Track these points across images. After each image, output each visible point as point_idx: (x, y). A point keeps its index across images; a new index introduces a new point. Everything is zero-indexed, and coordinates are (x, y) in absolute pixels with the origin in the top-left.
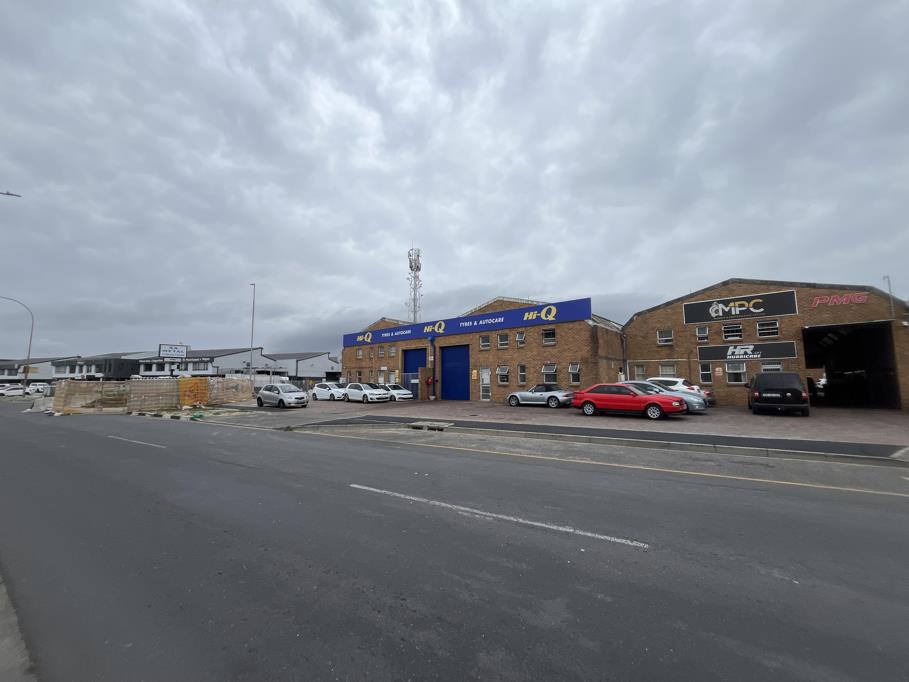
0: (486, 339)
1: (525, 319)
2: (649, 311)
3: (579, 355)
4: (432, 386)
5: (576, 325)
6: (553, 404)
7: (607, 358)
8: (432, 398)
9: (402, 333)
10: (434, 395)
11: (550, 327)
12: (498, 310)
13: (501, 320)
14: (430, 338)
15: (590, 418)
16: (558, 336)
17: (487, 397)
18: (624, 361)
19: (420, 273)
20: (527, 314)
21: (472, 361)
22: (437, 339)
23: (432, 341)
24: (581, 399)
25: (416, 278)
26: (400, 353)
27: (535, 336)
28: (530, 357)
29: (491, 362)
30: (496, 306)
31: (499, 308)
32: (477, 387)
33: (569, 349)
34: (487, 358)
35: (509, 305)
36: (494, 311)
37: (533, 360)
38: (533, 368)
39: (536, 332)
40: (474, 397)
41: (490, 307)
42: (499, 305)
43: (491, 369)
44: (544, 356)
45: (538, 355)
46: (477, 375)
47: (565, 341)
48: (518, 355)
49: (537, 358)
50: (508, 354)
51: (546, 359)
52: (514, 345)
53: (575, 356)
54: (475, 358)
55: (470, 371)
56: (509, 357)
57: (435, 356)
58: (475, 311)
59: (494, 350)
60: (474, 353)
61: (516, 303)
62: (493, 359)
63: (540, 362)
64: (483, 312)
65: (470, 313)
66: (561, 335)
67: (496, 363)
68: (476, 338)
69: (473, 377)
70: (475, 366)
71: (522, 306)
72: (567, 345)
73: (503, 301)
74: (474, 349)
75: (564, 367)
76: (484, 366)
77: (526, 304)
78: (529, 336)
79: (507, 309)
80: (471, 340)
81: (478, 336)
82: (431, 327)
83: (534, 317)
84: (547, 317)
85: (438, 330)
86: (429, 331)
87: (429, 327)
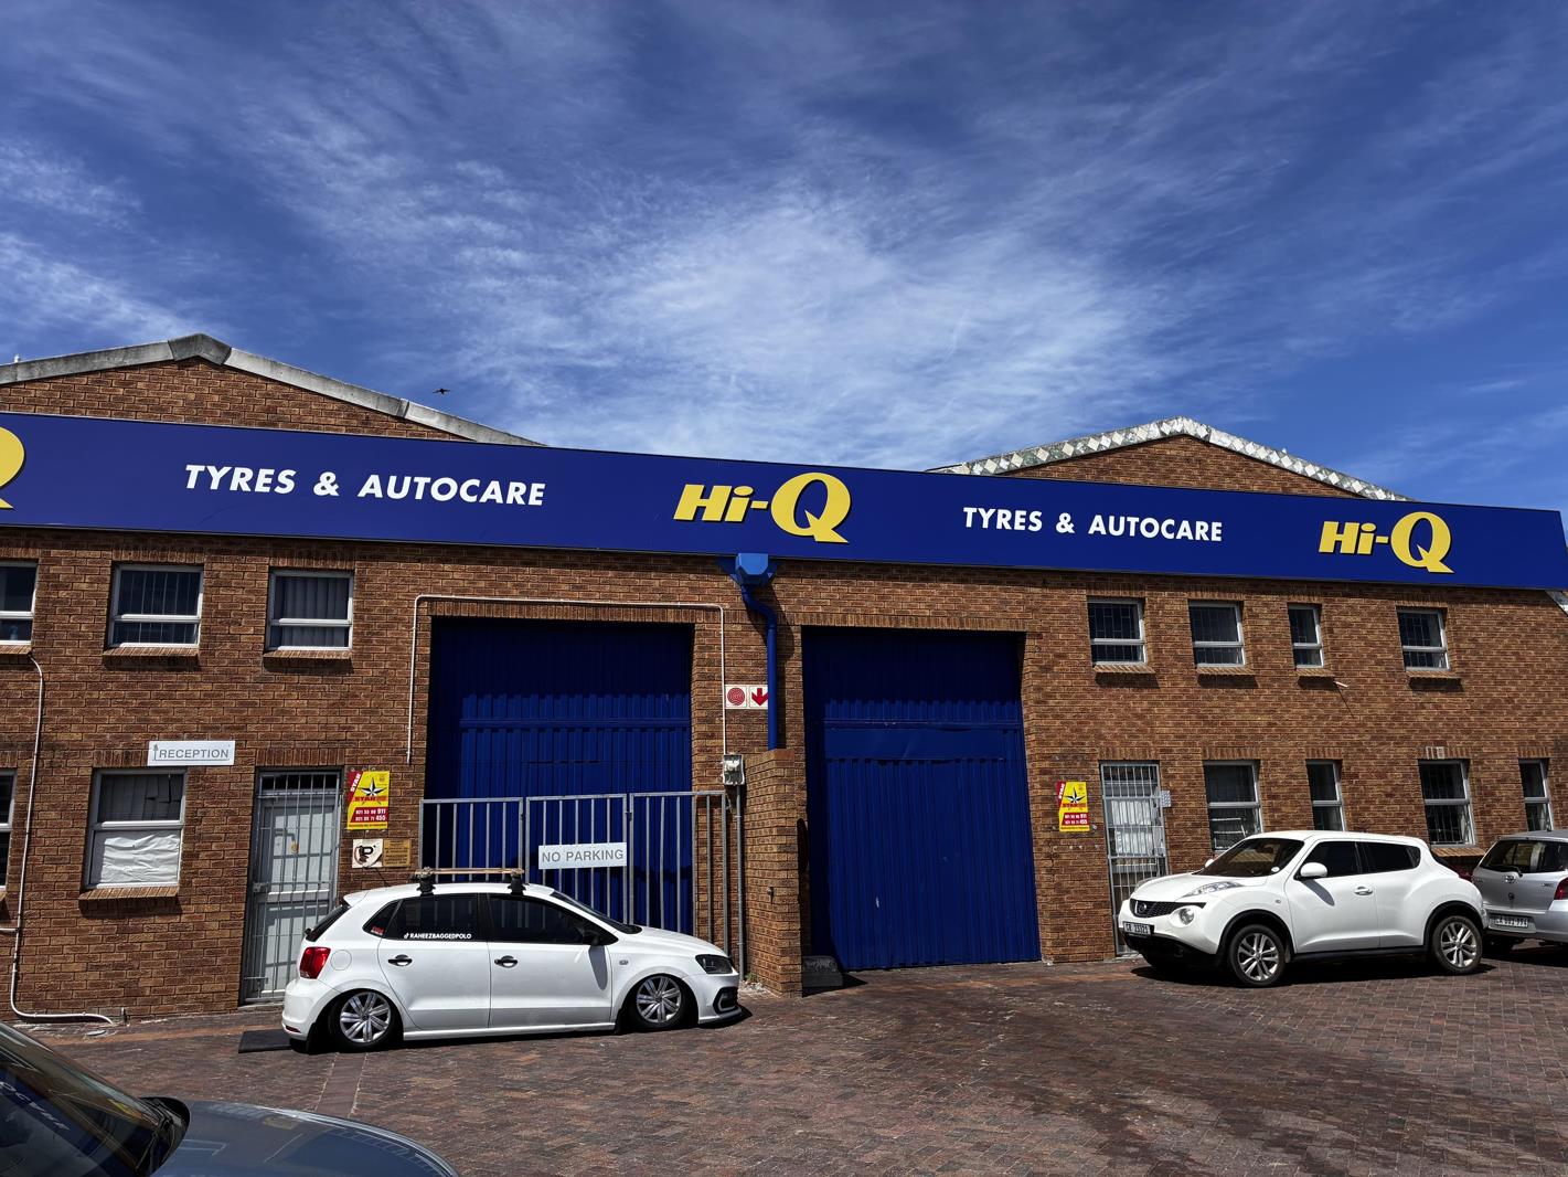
1: (1326, 546)
3: (1546, 729)
5: (1522, 609)
9: (447, 489)
11: (1430, 600)
12: (1184, 482)
13: (1208, 531)
16: (1462, 644)
20: (1330, 528)
22: (790, 580)
26: (413, 639)
27: (1371, 632)
28: (1362, 725)
29: (1165, 737)
30: (1171, 458)
31: (1188, 473)
32: (1095, 877)
33: (1510, 700)
34: (1140, 717)
35: (1237, 470)
36: (1164, 483)
37: (1373, 738)
38: (1381, 776)
39: (1372, 614)
40: (1076, 935)
41: (1141, 457)
42: (1188, 460)
43: (1173, 776)
44: (1418, 725)
45: (1394, 718)
46: (1085, 810)
47: (1489, 664)
48: (1306, 711)
49: (1390, 731)
50: (1254, 704)
51: (1427, 738)
52: (1275, 661)
53: (1533, 731)
54: (1069, 716)
55: (1036, 790)
56: (1262, 719)
57: (777, 680)
58: (1052, 459)
59: (1175, 676)
60: (1056, 683)
61: (1269, 464)
62: (1178, 725)
63: (1405, 750)
64: (1101, 472)
65: (1017, 462)
66: (1474, 640)
67: (1191, 744)
68: (1064, 604)
69: (1064, 819)
70: (1075, 758)
71: (1297, 486)
72: (1502, 683)
73: (1205, 442)
74: (1057, 664)
75: (1500, 775)
76: (1124, 761)
77: (1314, 480)
78: (1347, 625)
79: (1227, 484)
80: (1033, 610)
81: (1079, 597)
82: (732, 495)
83: (1365, 548)
84: (1417, 557)
85: (803, 523)
86: (727, 519)
87: (720, 492)
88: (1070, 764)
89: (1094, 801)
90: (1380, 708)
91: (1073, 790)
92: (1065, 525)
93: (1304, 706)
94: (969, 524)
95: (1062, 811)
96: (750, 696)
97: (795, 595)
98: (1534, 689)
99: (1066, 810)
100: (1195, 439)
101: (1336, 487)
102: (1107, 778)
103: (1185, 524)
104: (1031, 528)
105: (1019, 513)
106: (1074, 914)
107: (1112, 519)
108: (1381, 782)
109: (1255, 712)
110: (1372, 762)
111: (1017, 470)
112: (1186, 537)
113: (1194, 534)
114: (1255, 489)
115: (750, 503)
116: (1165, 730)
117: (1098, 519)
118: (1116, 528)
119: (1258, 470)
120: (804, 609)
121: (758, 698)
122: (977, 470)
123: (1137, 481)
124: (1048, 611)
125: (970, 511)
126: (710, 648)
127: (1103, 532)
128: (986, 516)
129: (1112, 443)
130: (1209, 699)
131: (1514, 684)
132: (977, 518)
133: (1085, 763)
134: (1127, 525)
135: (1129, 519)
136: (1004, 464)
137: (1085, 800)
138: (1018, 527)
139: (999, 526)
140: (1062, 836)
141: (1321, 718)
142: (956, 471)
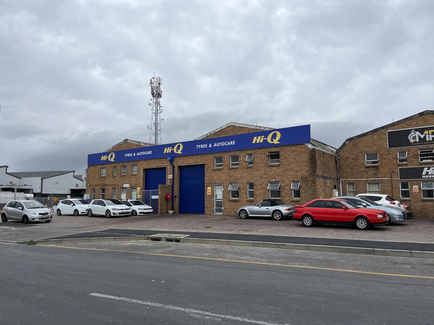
0: (219, 160)
1: (254, 142)
2: (359, 136)
3: (300, 174)
4: (170, 201)
5: (297, 148)
6: (277, 216)
7: (323, 177)
8: (171, 212)
9: (144, 153)
10: (173, 209)
11: (276, 150)
12: (230, 134)
14: (169, 158)
15: (308, 229)
16: (282, 158)
17: (221, 211)
18: (338, 179)
19: (161, 100)
20: (255, 138)
21: (206, 178)
22: (176, 160)
23: (171, 161)
24: (302, 212)
25: (157, 104)
26: (142, 172)
28: (258, 175)
30: (228, 130)
32: (211, 202)
34: (220, 176)
35: (240, 130)
36: (227, 135)
37: (260, 178)
39: (263, 154)
40: (208, 210)
42: (231, 130)
43: (224, 186)
45: (265, 174)
46: (211, 191)
48: (247, 173)
50: (238, 173)
52: (243, 165)
55: (205, 188)
56: (240, 175)
57: (174, 174)
58: (210, 135)
59: (226, 169)
62: (226, 177)
63: (266, 180)
64: (217, 135)
67: (228, 180)
69: (208, 193)
70: (210, 183)
74: (209, 169)
76: (217, 183)
81: (212, 157)
82: (170, 149)
83: (262, 141)
84: (273, 141)
85: (177, 151)
86: (168, 152)
91: (209, 188)
92: (210, 146)
94: (197, 148)
96: (171, 176)
97: (177, 162)
100: (233, 126)
101: (258, 129)
102: (215, 186)
103: (229, 142)
104: (206, 147)
105: (204, 145)
107: (217, 143)
110: (259, 183)
111: (205, 138)
114: (243, 133)
115: (172, 150)
116: (223, 178)
122: (200, 139)
123: (223, 136)
124: (208, 160)
126: (167, 170)
127: (216, 146)
129: (219, 130)
130: (231, 172)
134: (220, 144)
139: (201, 148)
141: (250, 175)
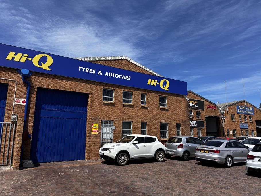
1: (149, 83)
3: (181, 119)
5: (179, 98)
11: (165, 95)
13: (128, 78)
16: (169, 103)
20: (150, 80)
21: (91, 112)
22: (35, 76)
23: (25, 76)
27: (154, 99)
28: (151, 116)
29: (115, 116)
30: (122, 64)
31: (125, 67)
32: (98, 143)
33: (176, 113)
34: (111, 112)
35: (135, 68)
36: (121, 68)
37: (153, 118)
38: (153, 125)
39: (155, 96)
40: (92, 154)
41: (117, 62)
42: (126, 64)
43: (116, 124)
44: (161, 116)
45: (157, 115)
46: (97, 129)
47: (173, 107)
49: (156, 117)
50: (133, 111)
51: (162, 119)
52: (137, 103)
53: (179, 119)
54: (96, 111)
55: (88, 125)
56: (134, 114)
57: (29, 99)
58: (99, 60)
59: (119, 104)
60: (94, 104)
61: (140, 67)
62: (118, 114)
63: (158, 121)
64: (109, 64)
65: (92, 59)
66: (171, 102)
67: (120, 118)
68: (98, 89)
69: (93, 131)
70: (96, 119)
71: (145, 72)
72: (175, 110)
73: (129, 61)
74: (95, 100)
75: (173, 126)
76: (107, 120)
77: (148, 71)
78: (151, 98)
79: (132, 70)
80: (92, 89)
81: (101, 88)
82: (22, 56)
83: (155, 85)
84: (164, 87)
85: (40, 64)
86: (20, 61)
87: (19, 55)
88: (96, 120)
89: (99, 128)
90: (155, 113)
91: (96, 125)
92: (100, 73)
93: (141, 112)
94: (80, 70)
95: (92, 130)
96: (21, 102)
97: (36, 80)
98: (180, 112)
99: (93, 129)
100: (128, 60)
101: (151, 73)
102: (103, 123)
103: (124, 76)
104: (93, 73)
105: (91, 69)
106: (93, 150)
107: (110, 73)
108: (153, 126)
109: (133, 112)
110: (152, 123)
111: (91, 61)
112: (124, 79)
113: (125, 78)
114: (137, 71)
115: (27, 58)
116: (115, 115)
117: (107, 73)
118: (110, 75)
119: (138, 68)
120: (38, 83)
121: (24, 102)
122: (83, 60)
123: (116, 67)
124: (95, 90)
125: (80, 68)
126: (12, 90)
127: (108, 76)
128: (84, 69)
129: (111, 59)
130: (125, 109)
131: (177, 110)
132: (82, 69)
133: (99, 120)
134: (113, 75)
135: (113, 74)
136: (89, 59)
137: (97, 128)
138: (90, 72)
139: (86, 71)
140: (92, 135)
141: (144, 114)
142: (78, 59)
